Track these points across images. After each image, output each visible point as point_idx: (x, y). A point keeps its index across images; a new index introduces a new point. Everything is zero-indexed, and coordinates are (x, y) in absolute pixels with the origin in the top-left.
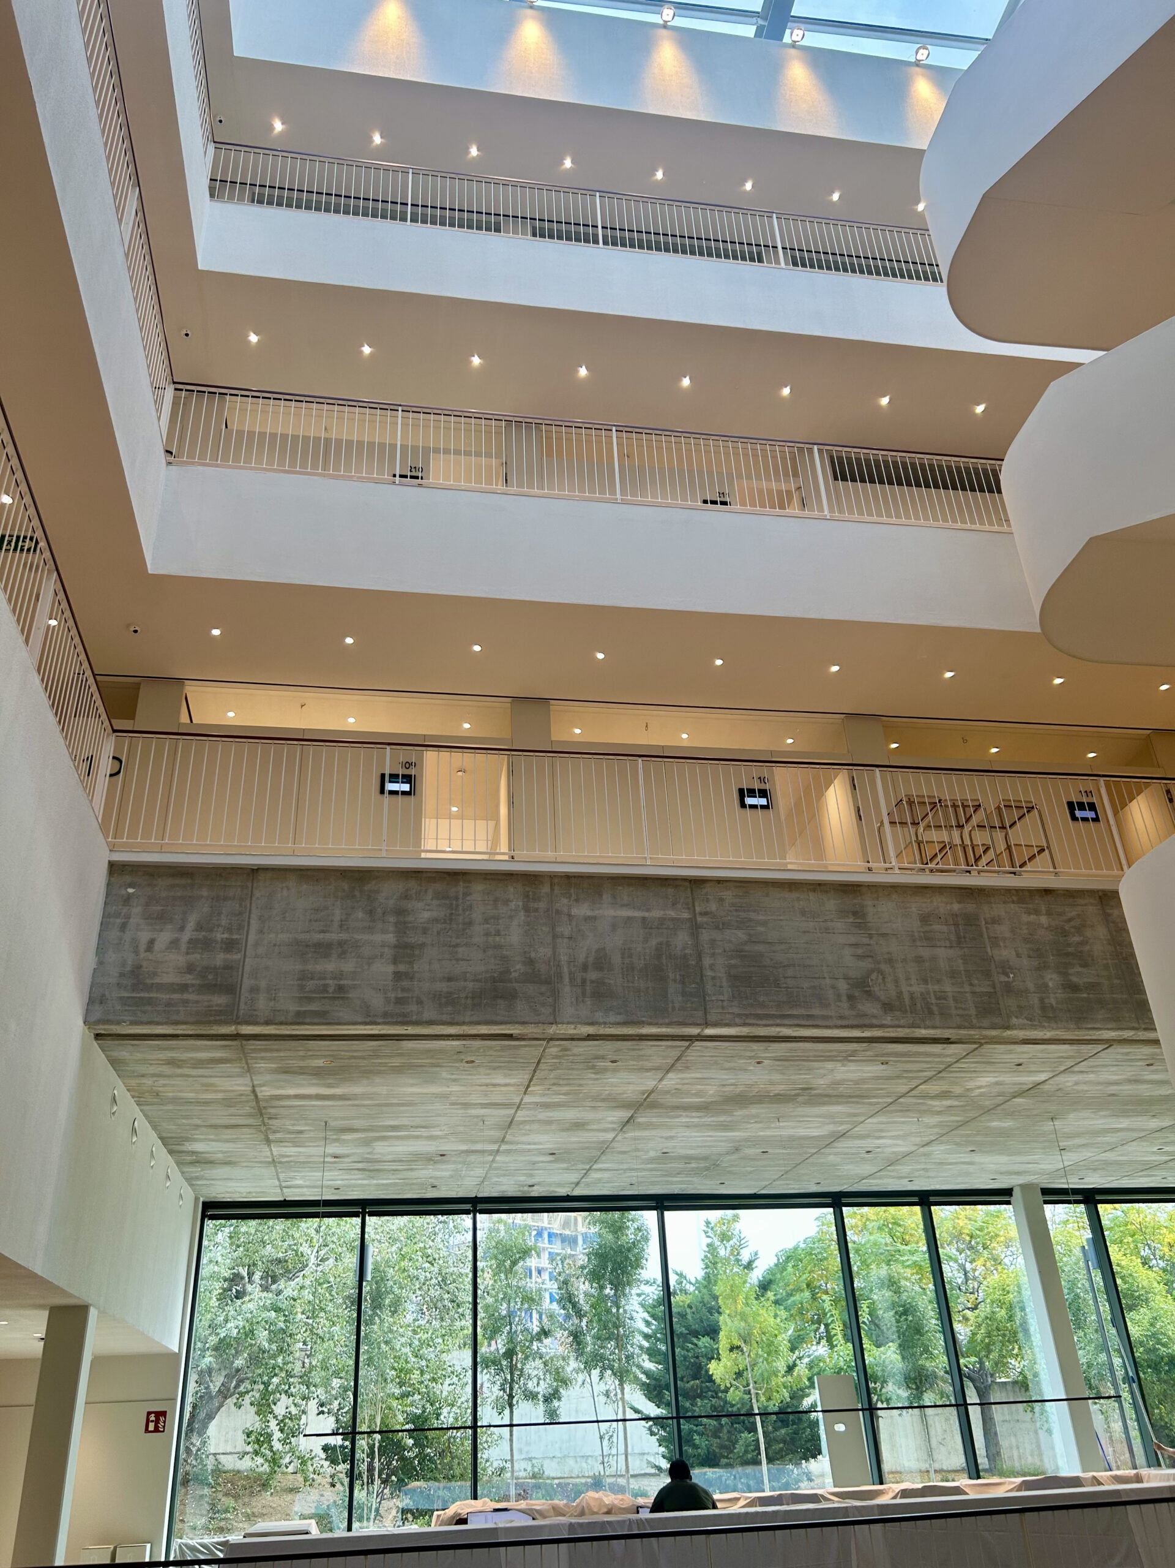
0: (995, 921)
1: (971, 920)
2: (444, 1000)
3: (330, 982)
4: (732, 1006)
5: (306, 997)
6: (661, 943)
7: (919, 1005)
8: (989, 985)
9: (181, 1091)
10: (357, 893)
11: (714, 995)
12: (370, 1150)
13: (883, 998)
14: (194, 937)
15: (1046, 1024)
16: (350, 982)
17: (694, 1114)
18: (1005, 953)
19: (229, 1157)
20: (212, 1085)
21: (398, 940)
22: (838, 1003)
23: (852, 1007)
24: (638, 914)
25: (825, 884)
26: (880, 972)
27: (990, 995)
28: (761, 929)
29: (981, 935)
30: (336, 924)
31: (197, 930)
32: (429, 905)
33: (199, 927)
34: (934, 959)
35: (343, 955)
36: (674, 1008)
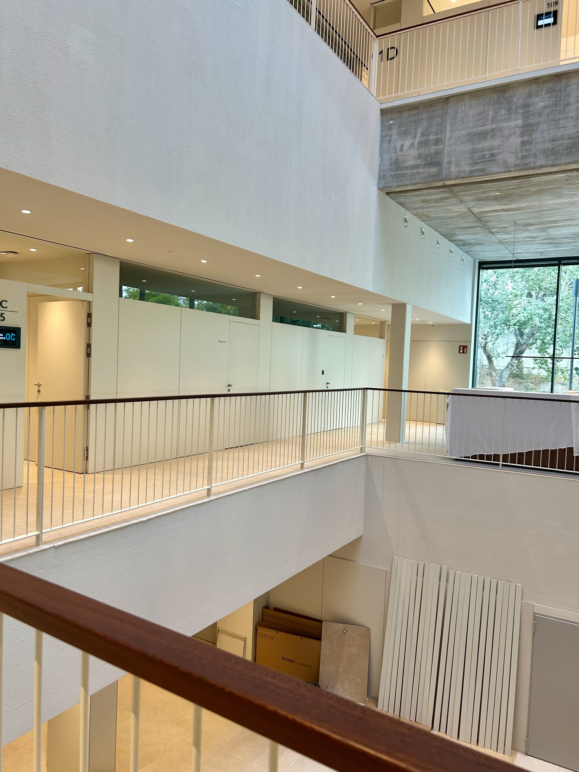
2: (549, 153)
3: (487, 153)
5: (475, 163)
9: (437, 214)
10: (502, 100)
12: (547, 234)
14: (420, 140)
16: (497, 151)
19: (478, 241)
20: (449, 210)
21: (524, 123)
30: (490, 120)
31: (421, 137)
32: (543, 98)
33: (423, 135)
35: (493, 137)
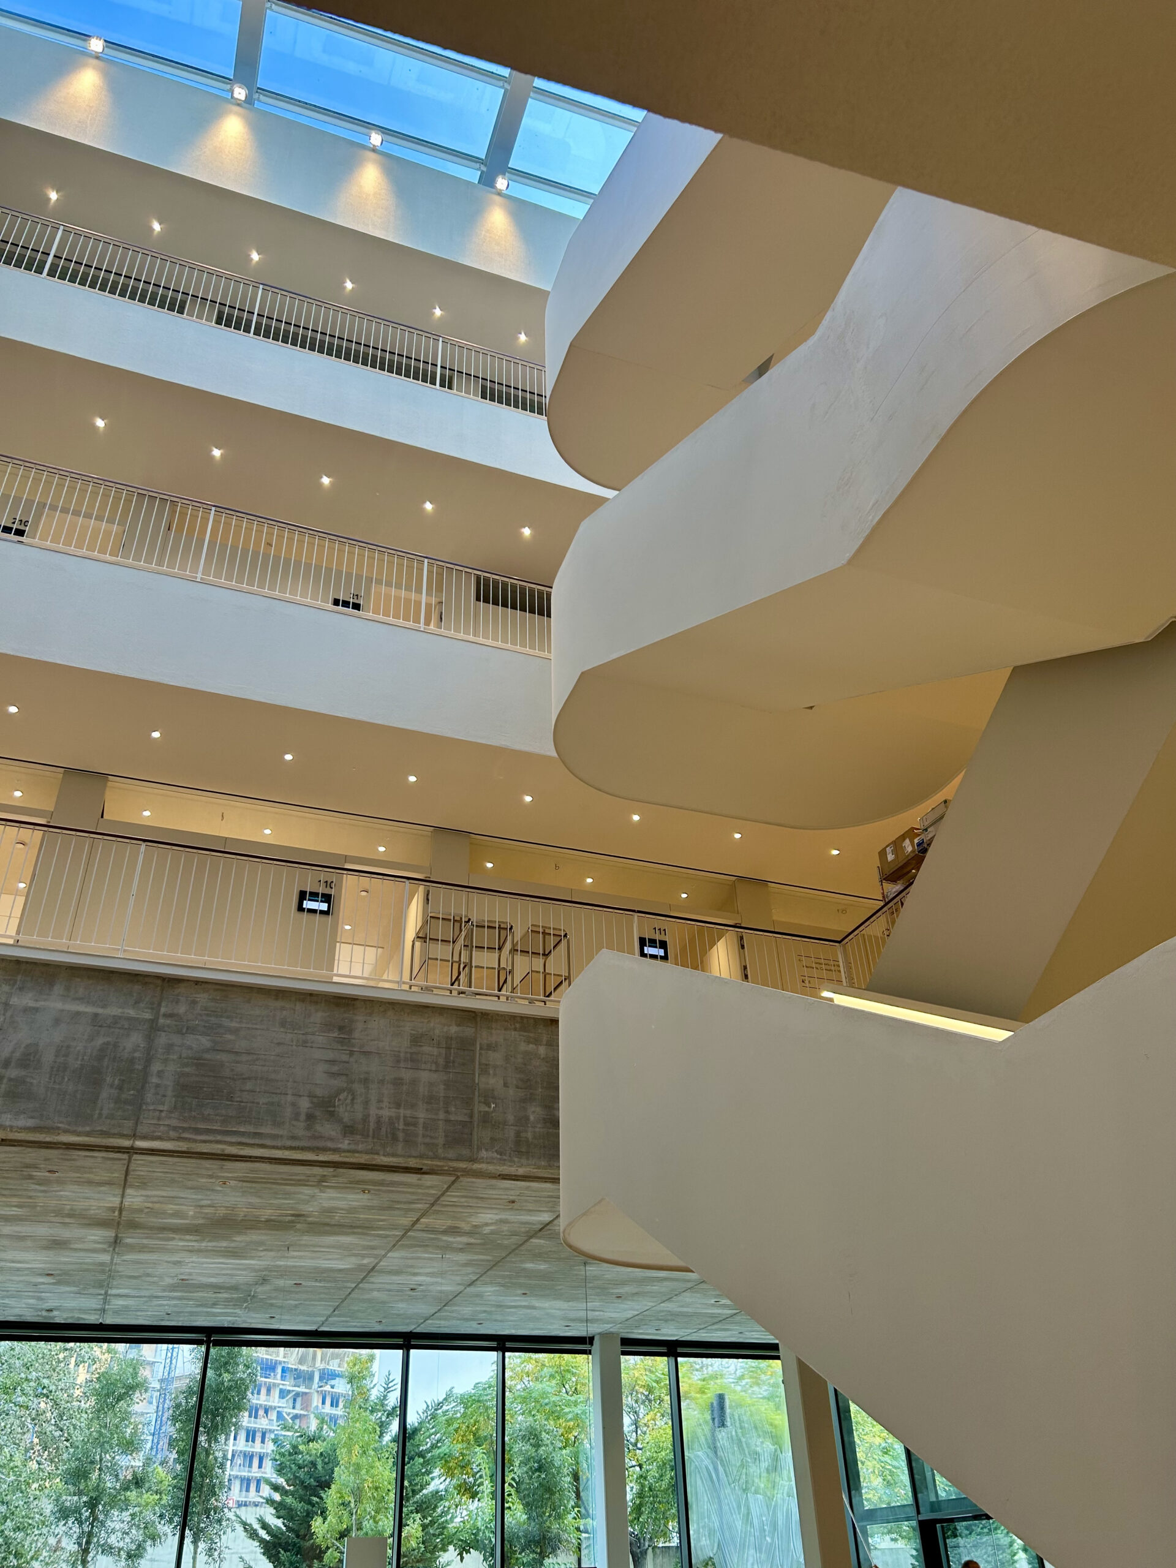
0: (490, 1047)
1: (466, 1045)
4: (170, 1118)
6: (108, 1043)
7: (384, 1129)
8: (466, 1114)
11: (153, 1104)
13: (345, 1120)
15: (516, 1159)
17: (188, 1237)
18: (493, 1082)
22: (294, 1123)
23: (309, 1128)
24: (90, 1009)
25: (317, 995)
26: (352, 1092)
27: (463, 1124)
28: (229, 1037)
29: (473, 1061)
34: (414, 1082)
36: (100, 1115)
